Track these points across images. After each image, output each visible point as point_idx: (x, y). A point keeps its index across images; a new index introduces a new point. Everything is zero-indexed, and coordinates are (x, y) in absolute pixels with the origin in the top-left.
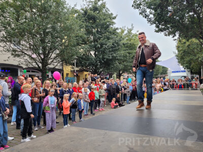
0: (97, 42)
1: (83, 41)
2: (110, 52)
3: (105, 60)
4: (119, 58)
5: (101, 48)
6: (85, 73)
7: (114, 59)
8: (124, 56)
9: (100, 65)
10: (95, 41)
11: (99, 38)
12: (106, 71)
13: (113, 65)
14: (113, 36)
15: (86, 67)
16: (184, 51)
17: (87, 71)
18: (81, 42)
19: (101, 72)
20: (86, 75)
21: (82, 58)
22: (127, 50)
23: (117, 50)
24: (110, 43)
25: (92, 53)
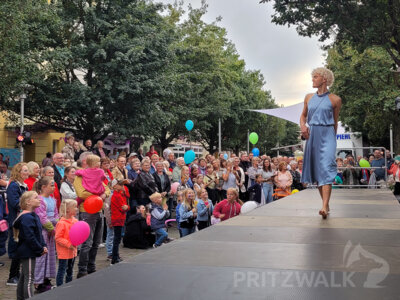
0: (97, 40)
1: (53, 35)
2: (136, 72)
3: (121, 96)
4: (163, 92)
5: (108, 60)
6: (55, 135)
7: (149, 94)
8: (178, 89)
9: (104, 112)
10: (89, 37)
11: (105, 31)
12: (123, 130)
13: (145, 112)
14: (146, 27)
15: (59, 116)
16: (347, 82)
17: (62, 130)
18: (44, 38)
19: (106, 133)
20: (55, 142)
21: (45, 89)
22: (188, 70)
23: (157, 69)
24: (136, 48)
25: (80, 74)
